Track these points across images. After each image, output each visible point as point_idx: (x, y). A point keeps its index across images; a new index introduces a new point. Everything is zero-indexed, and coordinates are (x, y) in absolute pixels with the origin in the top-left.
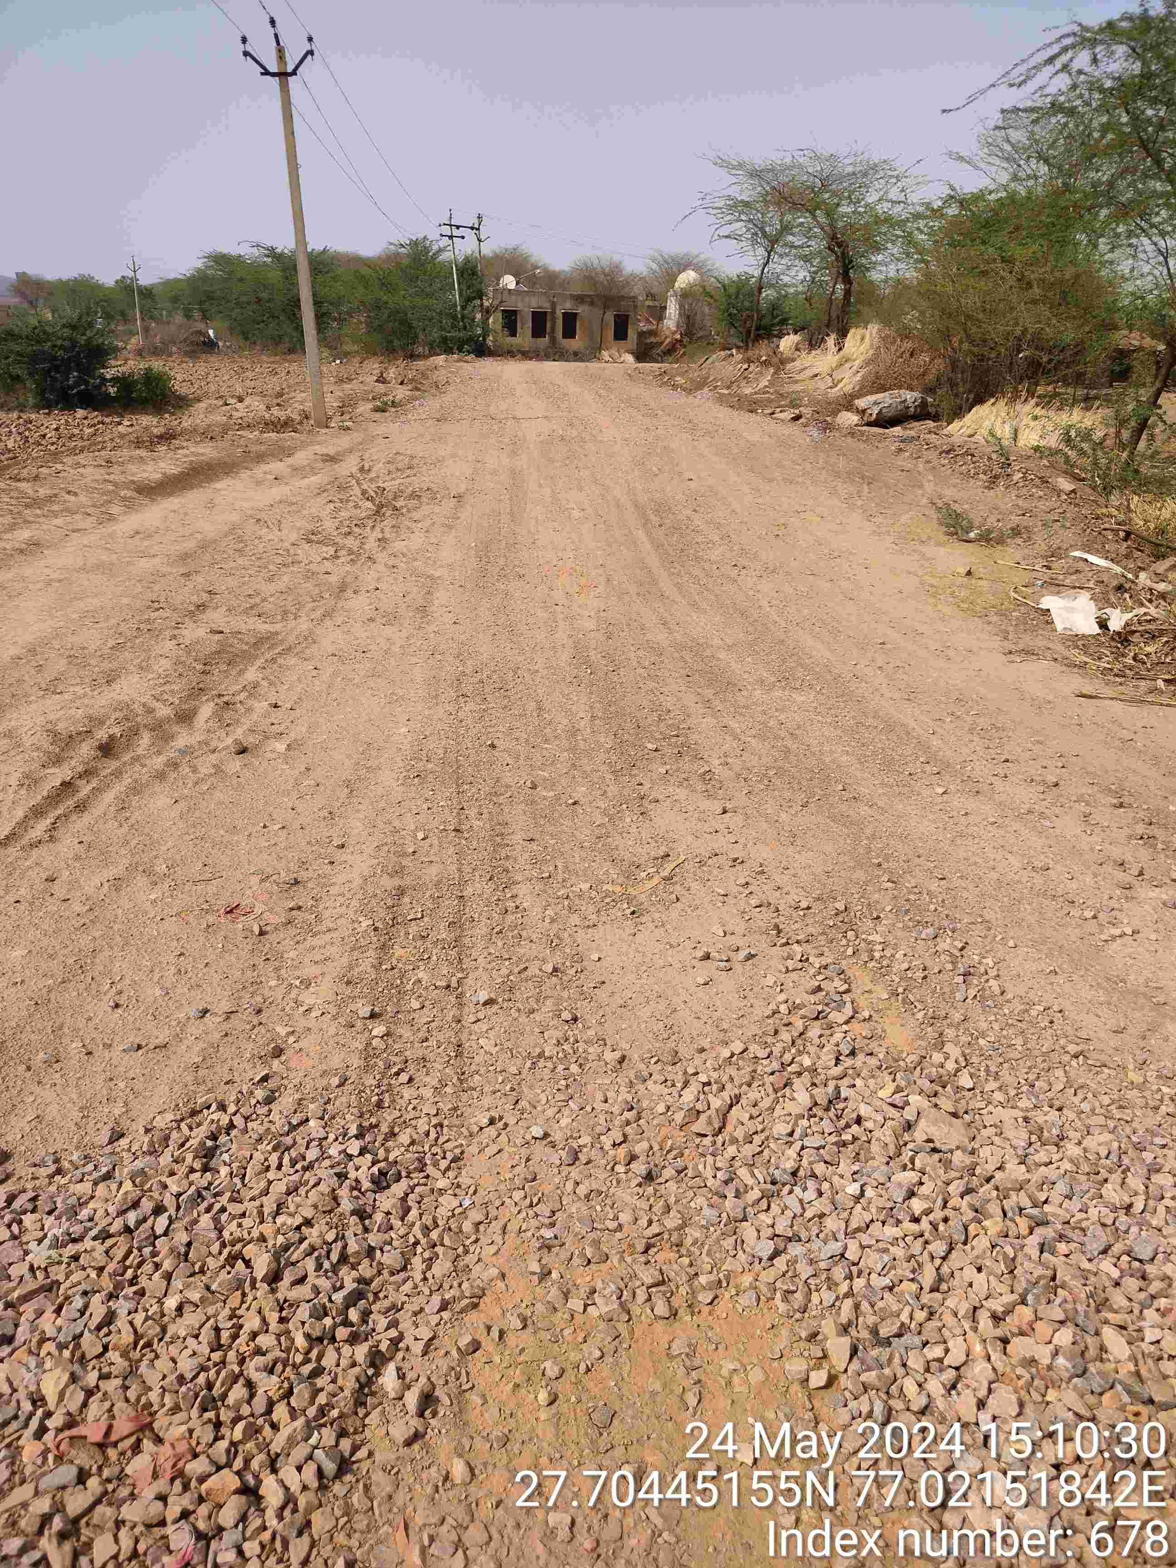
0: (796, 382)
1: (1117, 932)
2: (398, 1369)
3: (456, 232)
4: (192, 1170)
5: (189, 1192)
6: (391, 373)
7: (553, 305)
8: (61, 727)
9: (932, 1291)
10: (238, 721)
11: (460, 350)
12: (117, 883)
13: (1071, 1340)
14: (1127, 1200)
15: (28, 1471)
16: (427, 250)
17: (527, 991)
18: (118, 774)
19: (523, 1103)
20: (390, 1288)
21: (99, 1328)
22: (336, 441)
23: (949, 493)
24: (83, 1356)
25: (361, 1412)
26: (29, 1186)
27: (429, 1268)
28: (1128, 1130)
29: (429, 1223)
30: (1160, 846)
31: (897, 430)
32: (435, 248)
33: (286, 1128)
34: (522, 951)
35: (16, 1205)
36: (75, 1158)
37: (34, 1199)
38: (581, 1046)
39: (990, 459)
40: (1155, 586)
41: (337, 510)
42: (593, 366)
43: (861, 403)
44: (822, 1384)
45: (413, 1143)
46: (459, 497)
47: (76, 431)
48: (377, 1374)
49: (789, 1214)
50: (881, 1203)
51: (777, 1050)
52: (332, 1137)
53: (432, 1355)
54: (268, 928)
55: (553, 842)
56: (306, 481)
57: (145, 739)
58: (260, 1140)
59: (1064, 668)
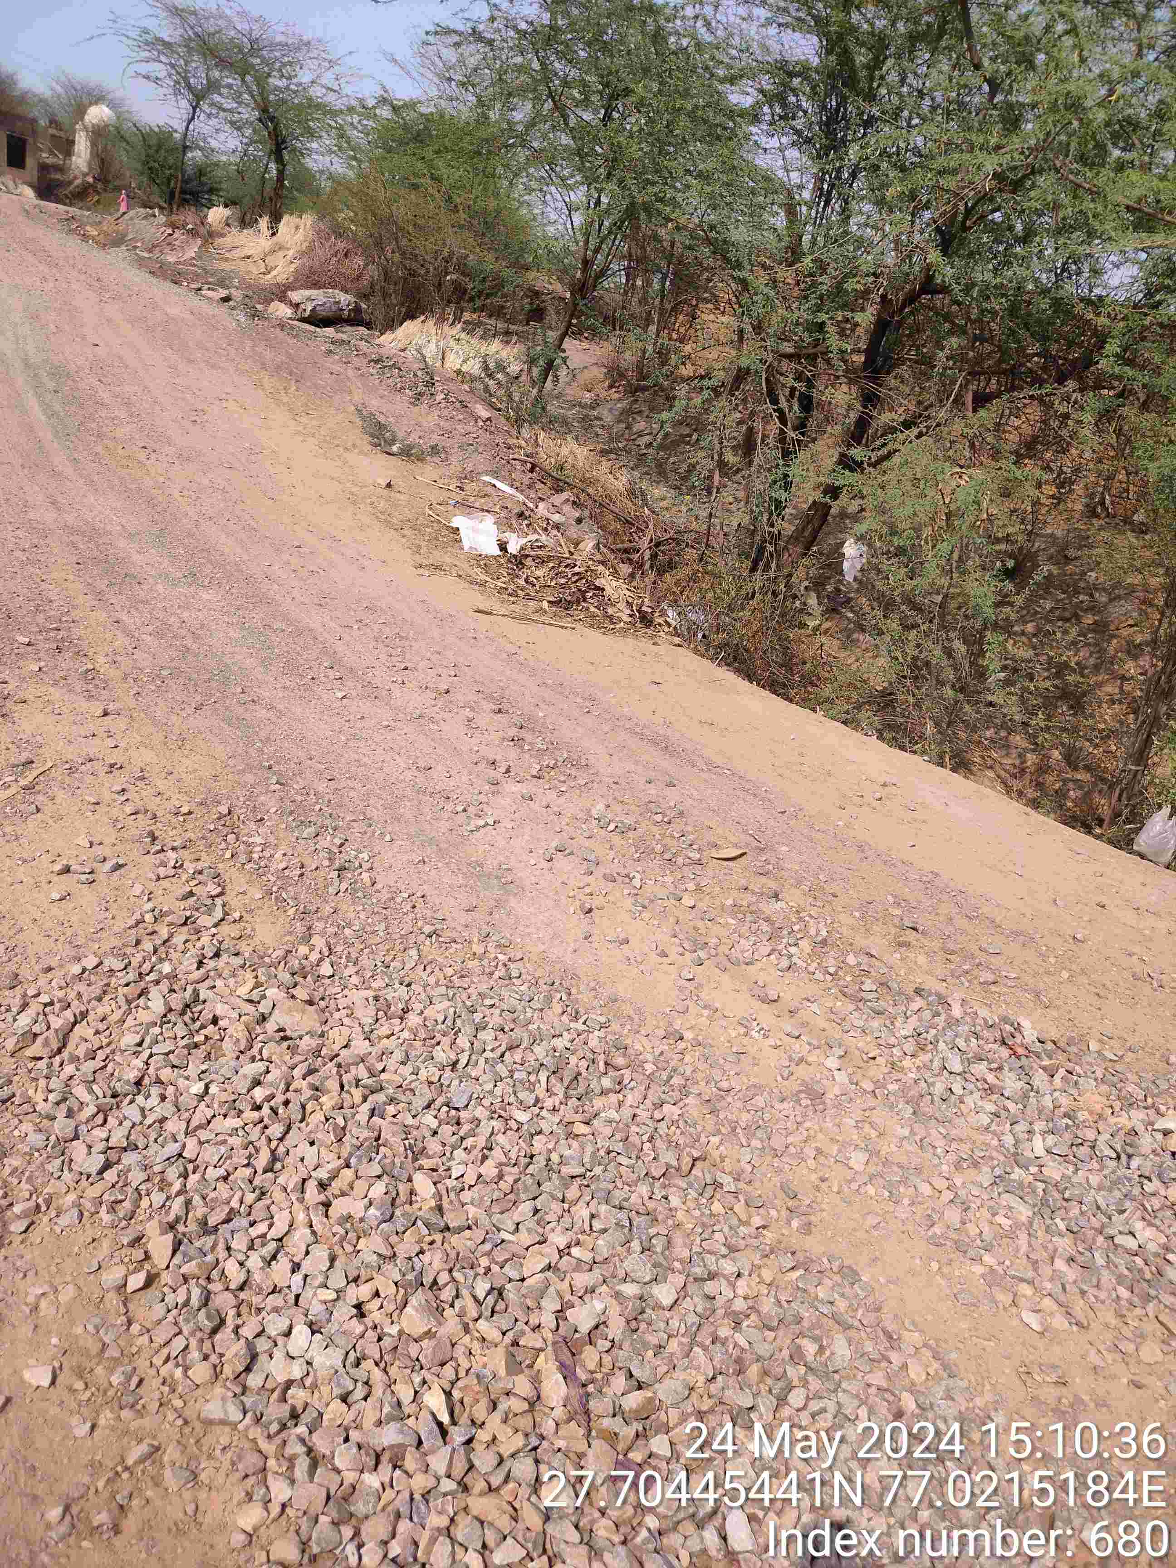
0: (227, 260)
1: (481, 822)
9: (265, 1171)
13: (384, 1190)
14: (454, 1058)
23: (374, 404)
28: (464, 996)
30: (526, 747)
31: (329, 331)
39: (415, 375)
40: (549, 516)
43: (296, 296)
44: (141, 1285)
49: (127, 1124)
50: (224, 1097)
51: (135, 962)
59: (467, 585)
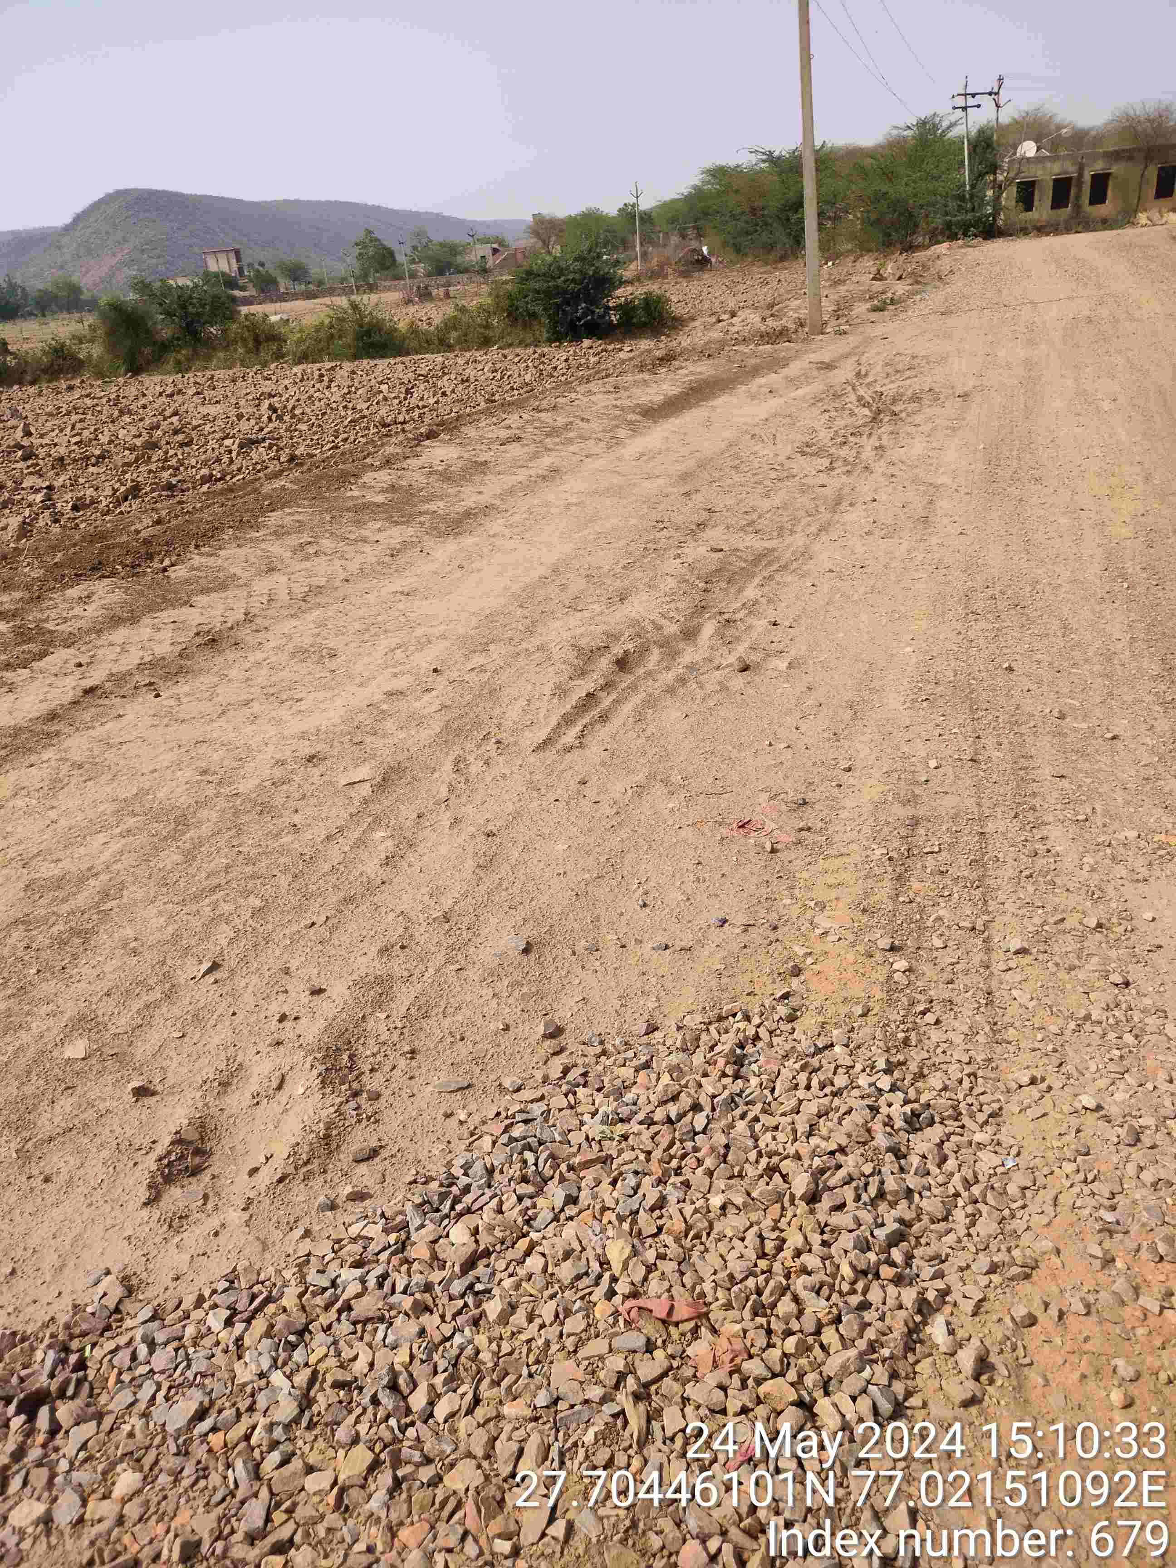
2: (948, 1323)
3: (971, 101)
4: (724, 1075)
5: (723, 1096)
6: (889, 269)
7: (1081, 168)
8: (583, 642)
10: (738, 639)
11: (965, 234)
12: (640, 790)
15: (601, 1326)
16: (935, 127)
17: (1065, 945)
18: (633, 688)
19: (1069, 1068)
20: (933, 1236)
21: (652, 1209)
22: (833, 347)
24: (640, 1233)
25: (911, 1358)
26: (580, 1061)
27: (973, 1224)
29: (970, 1176)
32: (945, 124)
33: (812, 1050)
34: (1057, 900)
35: (570, 1077)
36: (617, 1042)
37: (585, 1075)
38: (1137, 1016)
41: (831, 419)
42: (1128, 233)
45: (945, 1088)
46: (964, 396)
47: (583, 361)
48: (925, 1323)
52: (859, 1067)
53: (982, 1317)
54: (779, 846)
55: (1089, 781)
56: (800, 392)
57: (655, 655)
58: (786, 1057)
